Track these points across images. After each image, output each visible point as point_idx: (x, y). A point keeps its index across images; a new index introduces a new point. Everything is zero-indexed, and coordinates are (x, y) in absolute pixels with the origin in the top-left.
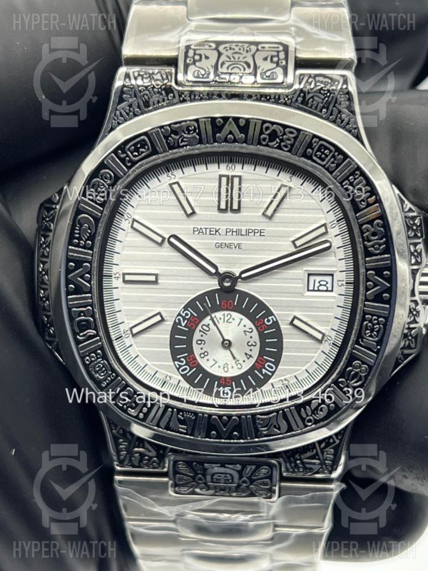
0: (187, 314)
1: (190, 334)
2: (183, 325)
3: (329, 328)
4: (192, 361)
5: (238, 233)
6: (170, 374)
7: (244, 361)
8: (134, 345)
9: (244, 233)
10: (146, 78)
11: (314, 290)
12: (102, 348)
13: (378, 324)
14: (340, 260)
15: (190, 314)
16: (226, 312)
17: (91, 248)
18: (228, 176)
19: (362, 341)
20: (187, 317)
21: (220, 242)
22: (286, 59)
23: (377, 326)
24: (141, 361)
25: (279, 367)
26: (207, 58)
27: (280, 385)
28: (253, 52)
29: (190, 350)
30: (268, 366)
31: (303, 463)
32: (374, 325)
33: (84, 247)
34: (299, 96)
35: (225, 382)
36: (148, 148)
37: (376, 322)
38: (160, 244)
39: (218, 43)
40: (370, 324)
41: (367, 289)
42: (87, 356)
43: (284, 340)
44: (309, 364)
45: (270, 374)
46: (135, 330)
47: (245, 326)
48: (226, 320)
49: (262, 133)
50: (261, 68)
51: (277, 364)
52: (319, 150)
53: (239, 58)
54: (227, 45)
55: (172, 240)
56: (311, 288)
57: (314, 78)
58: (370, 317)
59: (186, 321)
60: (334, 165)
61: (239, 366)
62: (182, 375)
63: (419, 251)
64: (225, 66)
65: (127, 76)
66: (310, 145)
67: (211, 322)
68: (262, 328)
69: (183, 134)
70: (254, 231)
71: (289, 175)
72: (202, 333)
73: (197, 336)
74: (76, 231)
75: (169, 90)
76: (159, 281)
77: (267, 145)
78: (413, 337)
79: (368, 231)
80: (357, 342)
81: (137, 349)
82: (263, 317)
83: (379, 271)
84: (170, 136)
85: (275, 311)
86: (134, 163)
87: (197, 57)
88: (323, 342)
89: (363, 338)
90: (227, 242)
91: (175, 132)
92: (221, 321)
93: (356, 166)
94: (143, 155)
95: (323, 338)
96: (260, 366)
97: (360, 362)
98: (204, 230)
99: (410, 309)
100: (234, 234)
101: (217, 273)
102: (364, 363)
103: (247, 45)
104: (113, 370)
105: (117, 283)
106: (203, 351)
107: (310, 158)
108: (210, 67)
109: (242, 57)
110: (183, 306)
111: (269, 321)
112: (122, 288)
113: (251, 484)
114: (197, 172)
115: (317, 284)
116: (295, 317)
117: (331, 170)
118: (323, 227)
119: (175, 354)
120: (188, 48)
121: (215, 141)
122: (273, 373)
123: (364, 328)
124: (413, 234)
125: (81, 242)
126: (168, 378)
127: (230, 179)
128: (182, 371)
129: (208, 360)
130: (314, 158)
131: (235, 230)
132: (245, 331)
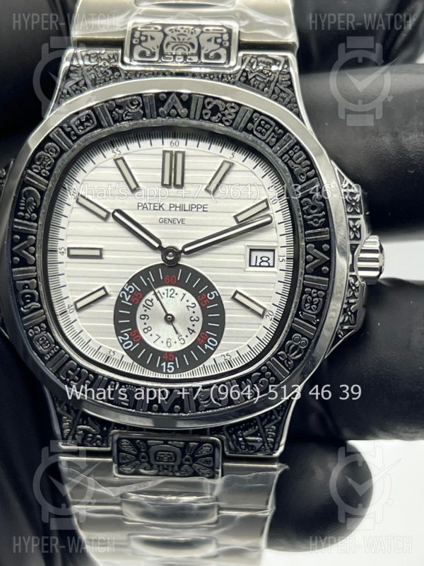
0: (131, 289)
1: (134, 309)
2: (127, 299)
3: (271, 303)
4: (135, 336)
5: (182, 208)
6: (113, 349)
7: (187, 336)
8: (78, 320)
9: (187, 208)
10: (93, 58)
11: (256, 266)
12: (46, 321)
13: (317, 297)
14: (281, 235)
15: (133, 289)
16: (169, 288)
17: (36, 221)
18: (171, 152)
19: (302, 313)
20: (131, 292)
21: (164, 217)
22: (230, 41)
23: (317, 299)
24: (86, 336)
25: (222, 342)
26: (152, 38)
27: (223, 360)
28: (197, 34)
29: (133, 325)
30: (211, 341)
31: (245, 440)
32: (313, 298)
33: (30, 220)
34: (242, 75)
35: (167, 357)
36: (93, 123)
37: (316, 294)
38: (105, 219)
39: (164, 26)
40: (310, 297)
41: (307, 262)
42: (31, 328)
43: (226, 315)
44: (251, 339)
45: (213, 349)
46: (80, 305)
47: (188, 301)
48: (169, 295)
49: (204, 107)
50: (205, 49)
51: (219, 339)
52: (259, 124)
53: (183, 39)
54: (173, 27)
55: (116, 214)
56: (253, 263)
57: (256, 58)
58: (310, 290)
59: (130, 296)
60: (274, 140)
61: (182, 341)
62: (125, 350)
63: (358, 227)
64: (170, 47)
65: (75, 55)
66: (251, 120)
67: (154, 297)
68: (204, 303)
69: (127, 108)
70: (197, 207)
71: (232, 152)
72: (145, 308)
73: (141, 310)
74: (21, 204)
75: (115, 69)
76: (103, 256)
77: (209, 120)
78: (352, 313)
79: (308, 204)
80: (297, 315)
81: (81, 324)
82: (206, 292)
83: (318, 244)
84: (114, 110)
85: (218, 285)
86: (79, 137)
87: (143, 38)
88: (265, 317)
89: (302, 311)
90: (171, 217)
91: (120, 107)
92: (165, 296)
93: (295, 141)
94: (88, 129)
95: (264, 313)
96: (203, 341)
97: (300, 335)
98: (148, 206)
99: (349, 284)
100: (178, 209)
101: (160, 248)
102: (303, 336)
103: (192, 28)
104: (57, 343)
105: (62, 257)
106: (146, 326)
107: (251, 132)
108: (156, 48)
109: (186, 38)
110: (127, 280)
111: (211, 296)
112: (67, 263)
113: (194, 462)
114: (142, 148)
115: (259, 260)
116: (237, 292)
117: (271, 144)
118: (265, 203)
119: (118, 329)
120: (134, 30)
121: (158, 115)
122: (215, 348)
123: (303, 302)
124: (352, 210)
125: (27, 214)
126: (112, 353)
127: (174, 155)
128: (126, 346)
129: (151, 335)
130: (255, 133)
131: (178, 205)
132: (187, 307)
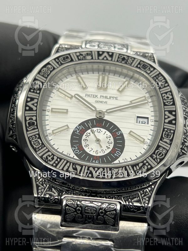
0: (80, 128)
2: (78, 132)
4: (81, 148)
5: (106, 97)
6: (69, 153)
7: (106, 150)
9: (108, 97)
16: (98, 128)
21: (97, 100)
30: (117, 152)
35: (95, 158)
36: (69, 59)
47: (107, 135)
48: (98, 132)
49: (119, 58)
51: (122, 152)
55: (76, 96)
60: (149, 71)
61: (103, 152)
62: (75, 154)
66: (139, 64)
67: (91, 132)
68: (115, 136)
70: (113, 97)
72: (86, 136)
82: (116, 131)
91: (82, 55)
92: (96, 132)
96: (114, 152)
98: (90, 96)
101: (96, 110)
105: (48, 113)
106: (86, 144)
107: (139, 68)
110: (78, 124)
111: (118, 133)
115: (141, 123)
116: (131, 131)
117: (148, 73)
121: (98, 59)
122: (120, 156)
128: (75, 152)
129: (88, 148)
130: (141, 68)
131: (104, 96)
132: (107, 137)
